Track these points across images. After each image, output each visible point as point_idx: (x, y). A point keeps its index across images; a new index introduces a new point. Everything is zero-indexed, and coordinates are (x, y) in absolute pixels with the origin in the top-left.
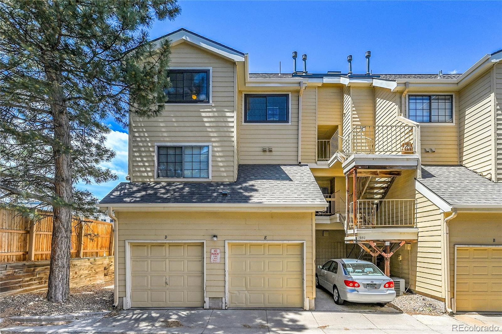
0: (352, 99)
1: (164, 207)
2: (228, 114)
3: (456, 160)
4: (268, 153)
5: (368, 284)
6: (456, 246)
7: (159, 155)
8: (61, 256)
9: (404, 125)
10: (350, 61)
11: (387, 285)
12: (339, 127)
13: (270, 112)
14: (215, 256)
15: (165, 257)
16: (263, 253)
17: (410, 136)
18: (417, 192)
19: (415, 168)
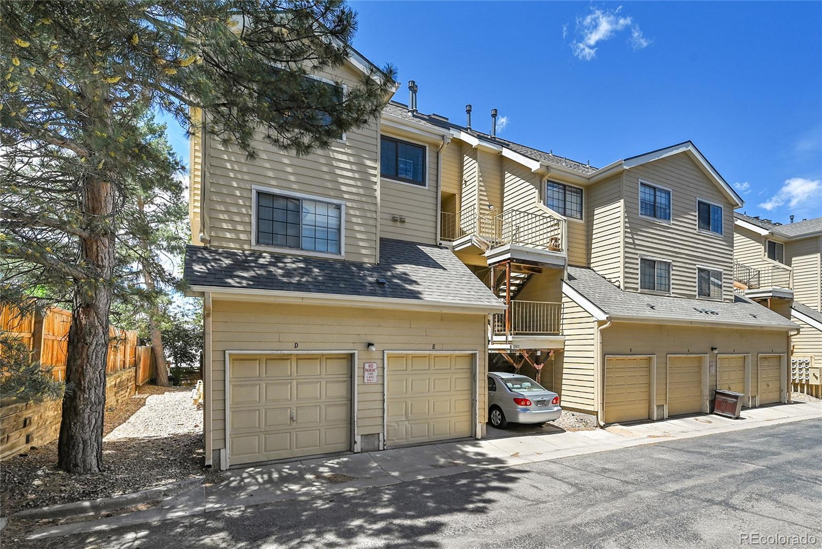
0: (479, 165)
1: (303, 298)
2: (368, 163)
3: (584, 261)
4: (398, 224)
5: (538, 401)
6: (606, 356)
7: (259, 206)
8: (95, 382)
9: (546, 215)
10: (469, 112)
11: (555, 401)
12: (457, 197)
13: (402, 166)
14: (371, 374)
15: (291, 378)
16: (428, 368)
17: (555, 230)
18: (563, 295)
19: (563, 268)
